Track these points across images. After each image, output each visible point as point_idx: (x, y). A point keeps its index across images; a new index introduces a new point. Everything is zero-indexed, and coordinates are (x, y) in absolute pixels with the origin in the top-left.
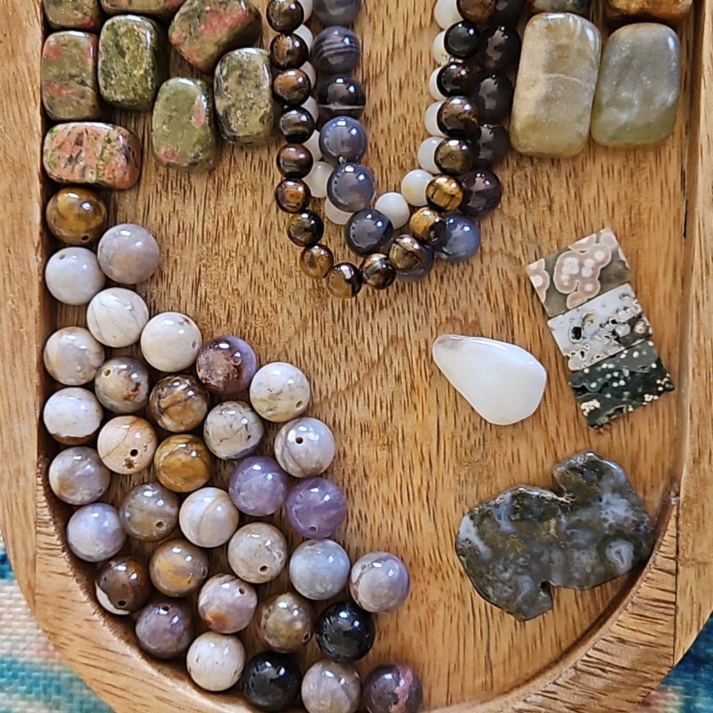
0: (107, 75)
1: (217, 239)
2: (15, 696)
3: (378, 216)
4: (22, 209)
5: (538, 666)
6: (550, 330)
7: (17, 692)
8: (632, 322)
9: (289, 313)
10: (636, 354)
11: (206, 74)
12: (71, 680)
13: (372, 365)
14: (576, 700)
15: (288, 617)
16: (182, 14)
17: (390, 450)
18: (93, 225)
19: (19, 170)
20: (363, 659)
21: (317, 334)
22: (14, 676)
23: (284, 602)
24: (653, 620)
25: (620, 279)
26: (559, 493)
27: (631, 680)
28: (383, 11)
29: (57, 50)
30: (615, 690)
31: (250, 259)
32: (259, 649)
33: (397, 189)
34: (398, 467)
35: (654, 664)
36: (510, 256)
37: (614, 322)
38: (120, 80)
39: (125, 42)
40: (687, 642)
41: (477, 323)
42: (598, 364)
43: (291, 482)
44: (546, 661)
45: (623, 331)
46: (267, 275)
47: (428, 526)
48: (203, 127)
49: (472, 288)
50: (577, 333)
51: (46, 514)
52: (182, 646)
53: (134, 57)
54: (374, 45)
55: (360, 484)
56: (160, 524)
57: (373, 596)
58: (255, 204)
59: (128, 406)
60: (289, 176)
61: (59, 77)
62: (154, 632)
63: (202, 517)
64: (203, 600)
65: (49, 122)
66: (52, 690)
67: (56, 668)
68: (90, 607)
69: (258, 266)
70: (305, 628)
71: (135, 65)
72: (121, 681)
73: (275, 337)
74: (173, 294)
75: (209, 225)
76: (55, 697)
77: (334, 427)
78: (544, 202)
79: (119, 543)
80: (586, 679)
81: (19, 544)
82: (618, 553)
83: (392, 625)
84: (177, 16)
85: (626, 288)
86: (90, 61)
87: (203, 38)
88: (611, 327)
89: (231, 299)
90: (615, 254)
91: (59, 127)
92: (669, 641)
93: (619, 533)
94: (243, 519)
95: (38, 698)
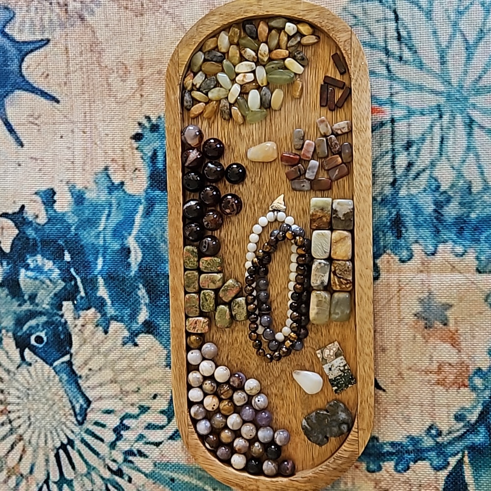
0: (203, 306)
1: (233, 344)
2: (180, 474)
3: (276, 341)
4: (181, 341)
5: (326, 458)
6: (323, 368)
7: (180, 473)
8: (344, 366)
9: (254, 364)
10: (346, 374)
11: (229, 304)
12: (196, 469)
13: (277, 378)
14: (335, 467)
15: (258, 448)
16: (222, 290)
17: (283, 401)
18: (200, 343)
19: (180, 330)
20: (279, 459)
21: (261, 369)
22: (179, 468)
23: (256, 444)
24: (353, 445)
25: (340, 355)
26: (328, 412)
27: (348, 460)
28: (274, 283)
29: (189, 299)
30: (344, 464)
31: (242, 350)
32: (250, 457)
33: (281, 332)
34: (285, 405)
35: (354, 456)
36: (312, 348)
37: (339, 366)
38: (206, 307)
39: (207, 297)
40: (362, 450)
41: (304, 366)
42: (336, 377)
43: (257, 412)
44: (328, 457)
45: (342, 368)
46: (247, 354)
47: (294, 421)
48: (229, 319)
49: (302, 356)
50: (330, 369)
51: (190, 423)
52: (229, 457)
53: (210, 301)
54: (273, 292)
55: (275, 410)
56: (222, 425)
57: (280, 442)
58: (243, 335)
59: (212, 393)
60: (252, 332)
61: (190, 306)
62: (222, 454)
63: (234, 423)
64: (235, 445)
65: (187, 317)
66: (190, 472)
67: (191, 465)
68: (204, 448)
69: (244, 352)
70: (263, 450)
71: (210, 304)
72: (214, 468)
73: (250, 371)
74: (221, 359)
75: (230, 341)
76: (191, 474)
77: (267, 395)
78: (320, 334)
79: (211, 430)
80: (337, 461)
81: (183, 432)
82: (344, 427)
83: (286, 449)
84: (221, 290)
85: (342, 357)
86: (198, 302)
87: (228, 296)
88: (339, 368)
89: (237, 361)
90: (338, 349)
91: (190, 319)
92: (357, 450)
93: (344, 422)
94: (244, 422)
95: (186, 475)
